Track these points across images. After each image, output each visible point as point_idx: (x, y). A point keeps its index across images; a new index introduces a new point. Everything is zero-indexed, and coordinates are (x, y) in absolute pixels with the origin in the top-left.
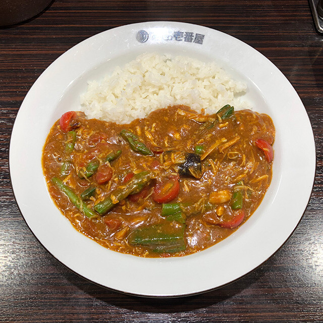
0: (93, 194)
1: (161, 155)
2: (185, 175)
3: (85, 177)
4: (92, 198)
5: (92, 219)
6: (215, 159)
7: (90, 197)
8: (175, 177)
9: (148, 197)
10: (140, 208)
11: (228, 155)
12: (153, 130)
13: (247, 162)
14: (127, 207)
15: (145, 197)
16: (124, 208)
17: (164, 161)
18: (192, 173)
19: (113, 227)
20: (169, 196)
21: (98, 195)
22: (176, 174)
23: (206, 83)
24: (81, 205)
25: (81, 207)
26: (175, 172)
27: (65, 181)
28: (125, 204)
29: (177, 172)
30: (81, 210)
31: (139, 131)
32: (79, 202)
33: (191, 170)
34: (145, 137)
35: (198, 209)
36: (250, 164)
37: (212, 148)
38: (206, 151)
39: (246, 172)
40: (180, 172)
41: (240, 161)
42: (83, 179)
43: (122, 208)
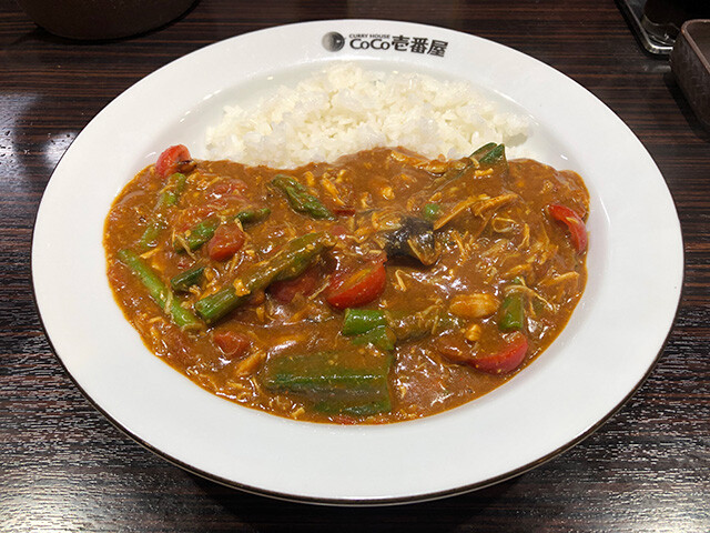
0: (197, 279)
1: (352, 220)
2: (401, 257)
3: (186, 247)
4: (194, 289)
5: (187, 330)
6: (465, 231)
7: (191, 286)
8: (377, 258)
9: (314, 295)
10: (296, 316)
11: (493, 223)
12: (339, 180)
13: (532, 242)
14: (267, 311)
15: (309, 293)
16: (260, 311)
17: (357, 227)
18: (414, 249)
19: (231, 350)
20: (359, 288)
21: (209, 282)
22: (379, 252)
23: (449, 115)
25: (169, 303)
26: (378, 248)
27: (144, 256)
28: (263, 303)
29: (382, 246)
30: (167, 311)
31: (311, 181)
32: (165, 296)
33: (413, 243)
34: (321, 189)
35: (423, 325)
36: (538, 245)
37: (458, 207)
38: (447, 211)
39: (531, 260)
40: (388, 248)
41: (518, 238)
42: (182, 252)
43: (257, 312)
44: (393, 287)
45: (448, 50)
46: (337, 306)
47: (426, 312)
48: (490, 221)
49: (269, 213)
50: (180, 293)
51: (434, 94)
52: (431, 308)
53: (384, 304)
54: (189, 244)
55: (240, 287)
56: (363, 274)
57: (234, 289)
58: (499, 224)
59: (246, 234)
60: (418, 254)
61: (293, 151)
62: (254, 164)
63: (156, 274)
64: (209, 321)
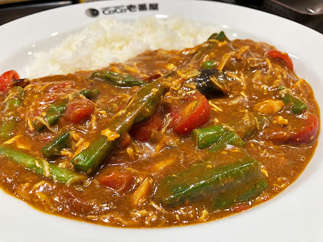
0: (66, 143)
5: (73, 184)
6: (235, 70)
10: (158, 147)
13: (274, 68)
21: (76, 142)
22: (194, 91)
25: (46, 168)
26: (192, 89)
27: (9, 142)
29: (195, 87)
30: (47, 174)
33: (214, 79)
36: (277, 69)
37: (226, 57)
38: (221, 61)
39: (279, 77)
40: (199, 88)
43: (128, 152)
44: (214, 111)
48: (247, 61)
49: (99, 93)
50: (54, 158)
53: (216, 121)
54: (48, 120)
55: (110, 134)
56: (193, 105)
57: (105, 137)
58: (252, 62)
60: (220, 86)
63: (25, 152)
64: (90, 171)
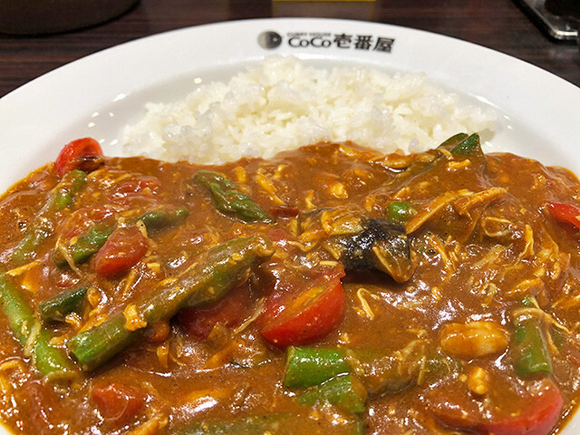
0: (77, 304)
1: (294, 223)
2: (363, 272)
3: (69, 258)
4: (72, 318)
5: (53, 381)
6: (446, 235)
7: (68, 312)
8: (331, 271)
9: (243, 326)
10: (215, 358)
11: (483, 225)
12: (276, 177)
13: (537, 249)
14: (172, 350)
15: (235, 324)
16: (162, 351)
17: (301, 231)
18: (382, 260)
19: (114, 413)
20: (307, 317)
21: (92, 308)
22: (333, 264)
24: (32, 336)
25: (31, 340)
26: (332, 258)
27: (13, 273)
28: (168, 339)
29: (337, 256)
30: (28, 350)
31: (242, 177)
32: (29, 328)
33: (380, 251)
34: (255, 187)
35: (405, 371)
36: (546, 253)
37: (437, 204)
38: (421, 211)
39: (540, 273)
40: (345, 258)
41: (519, 245)
42: (64, 266)
43: (158, 353)
44: (355, 313)
45: (395, 47)
46: (277, 342)
47: (407, 351)
48: (479, 221)
49: (185, 216)
50: (53, 324)
51: (383, 88)
52: (413, 343)
53: (345, 338)
54: (72, 254)
55: (133, 318)
56: (313, 295)
57: (123, 320)
58: (491, 226)
59: (151, 241)
60: (389, 267)
61: (221, 146)
62: (173, 161)
63: (24, 297)
64: (85, 367)
